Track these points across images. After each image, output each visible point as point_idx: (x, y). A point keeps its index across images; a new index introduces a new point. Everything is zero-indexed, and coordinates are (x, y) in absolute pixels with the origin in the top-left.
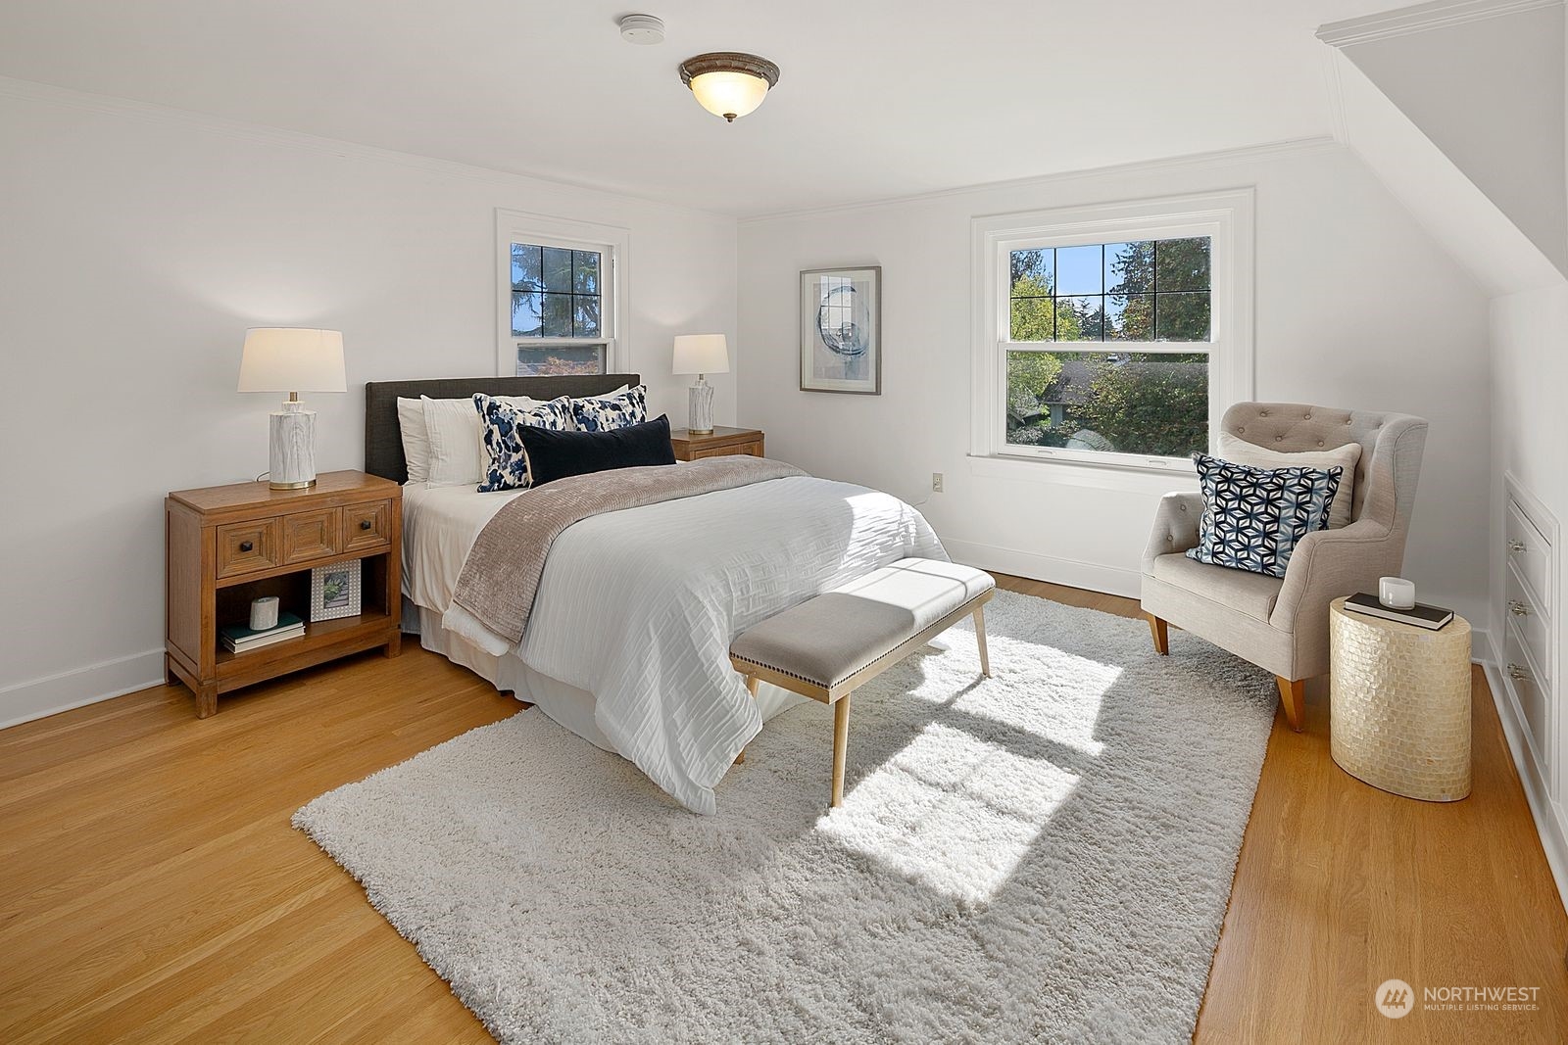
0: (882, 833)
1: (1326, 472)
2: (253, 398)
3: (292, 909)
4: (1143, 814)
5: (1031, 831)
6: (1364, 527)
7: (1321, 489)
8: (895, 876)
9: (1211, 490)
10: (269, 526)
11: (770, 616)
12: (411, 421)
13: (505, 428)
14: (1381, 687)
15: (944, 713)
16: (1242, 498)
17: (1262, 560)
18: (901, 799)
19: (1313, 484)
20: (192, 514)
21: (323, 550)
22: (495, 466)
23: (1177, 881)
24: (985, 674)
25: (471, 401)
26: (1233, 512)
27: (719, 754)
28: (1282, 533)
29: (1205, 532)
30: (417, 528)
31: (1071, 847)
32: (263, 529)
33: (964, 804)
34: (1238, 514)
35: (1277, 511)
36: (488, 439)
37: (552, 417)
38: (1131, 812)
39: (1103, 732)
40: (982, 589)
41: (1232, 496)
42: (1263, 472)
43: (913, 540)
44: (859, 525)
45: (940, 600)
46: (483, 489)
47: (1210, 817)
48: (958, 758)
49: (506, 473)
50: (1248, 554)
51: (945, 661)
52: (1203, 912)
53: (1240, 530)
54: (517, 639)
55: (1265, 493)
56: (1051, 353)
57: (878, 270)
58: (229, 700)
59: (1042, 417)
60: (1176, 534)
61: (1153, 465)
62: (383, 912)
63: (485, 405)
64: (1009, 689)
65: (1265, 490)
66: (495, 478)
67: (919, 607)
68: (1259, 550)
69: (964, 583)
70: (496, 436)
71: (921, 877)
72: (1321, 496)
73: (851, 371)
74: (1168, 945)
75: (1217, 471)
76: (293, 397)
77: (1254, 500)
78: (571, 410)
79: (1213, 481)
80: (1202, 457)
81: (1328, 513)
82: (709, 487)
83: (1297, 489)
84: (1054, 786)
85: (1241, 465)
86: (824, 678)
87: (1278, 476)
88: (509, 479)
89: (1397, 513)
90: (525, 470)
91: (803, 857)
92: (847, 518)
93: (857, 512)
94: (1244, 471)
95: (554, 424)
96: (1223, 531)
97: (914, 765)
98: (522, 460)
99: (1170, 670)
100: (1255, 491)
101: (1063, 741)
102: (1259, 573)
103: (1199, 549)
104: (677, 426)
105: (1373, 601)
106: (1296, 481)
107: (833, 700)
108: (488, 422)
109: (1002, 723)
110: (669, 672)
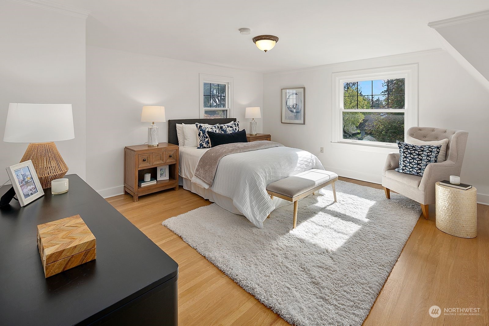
0: (307, 235)
1: (436, 146)
2: (144, 123)
3: (167, 241)
4: (378, 235)
5: (347, 237)
6: (448, 162)
7: (435, 151)
8: (310, 244)
9: (402, 151)
10: (149, 155)
11: (276, 181)
12: (180, 130)
13: (204, 132)
14: (449, 205)
15: (323, 210)
16: (411, 154)
17: (417, 171)
18: (312, 228)
19: (432, 150)
20: (132, 152)
21: (161, 162)
22: (201, 142)
23: (386, 250)
24: (335, 201)
25: (195, 125)
26: (408, 158)
27: (264, 214)
28: (423, 164)
29: (400, 163)
30: (182, 158)
31: (357, 241)
32: (148, 156)
33: (329, 230)
34: (410, 158)
35: (421, 157)
36: (199, 135)
37: (215, 129)
38: (374, 235)
39: (369, 216)
40: (334, 177)
41: (408, 153)
42: (418, 146)
43: (315, 164)
44: (300, 159)
45: (322, 179)
46: (198, 148)
47: (397, 237)
48: (327, 220)
49: (204, 144)
50: (413, 170)
51: (324, 198)
52: (392, 256)
53: (410, 163)
54: (211, 185)
55: (418, 152)
56: (361, 113)
57: (304, 88)
58: (141, 198)
59: (358, 133)
60: (392, 164)
61: (387, 145)
62: (187, 243)
63: (199, 126)
64: (342, 205)
65: (418, 151)
66: (201, 145)
67: (317, 181)
68: (416, 168)
69: (329, 176)
70: (201, 134)
71: (317, 244)
72: (434, 153)
73: (296, 117)
74: (381, 262)
75: (404, 146)
76: (153, 123)
77: (414, 154)
78: (220, 128)
79: (403, 149)
80: (400, 142)
81: (437, 158)
82: (258, 148)
83: (427, 151)
84: (354, 228)
85: (411, 144)
86: (291, 195)
87: (422, 147)
88: (205, 145)
89: (458, 158)
90: (209, 143)
91: (286, 238)
92: (297, 157)
93: (299, 156)
94: (412, 146)
95: (216, 131)
96: (405, 163)
97: (315, 221)
98: (208, 141)
99: (390, 203)
100: (415, 152)
101: (357, 218)
102: (416, 175)
103: (399, 168)
104: (248, 132)
105: (448, 182)
106: (427, 149)
107: (294, 201)
108: (199, 130)
109: (340, 213)
110: (251, 193)
